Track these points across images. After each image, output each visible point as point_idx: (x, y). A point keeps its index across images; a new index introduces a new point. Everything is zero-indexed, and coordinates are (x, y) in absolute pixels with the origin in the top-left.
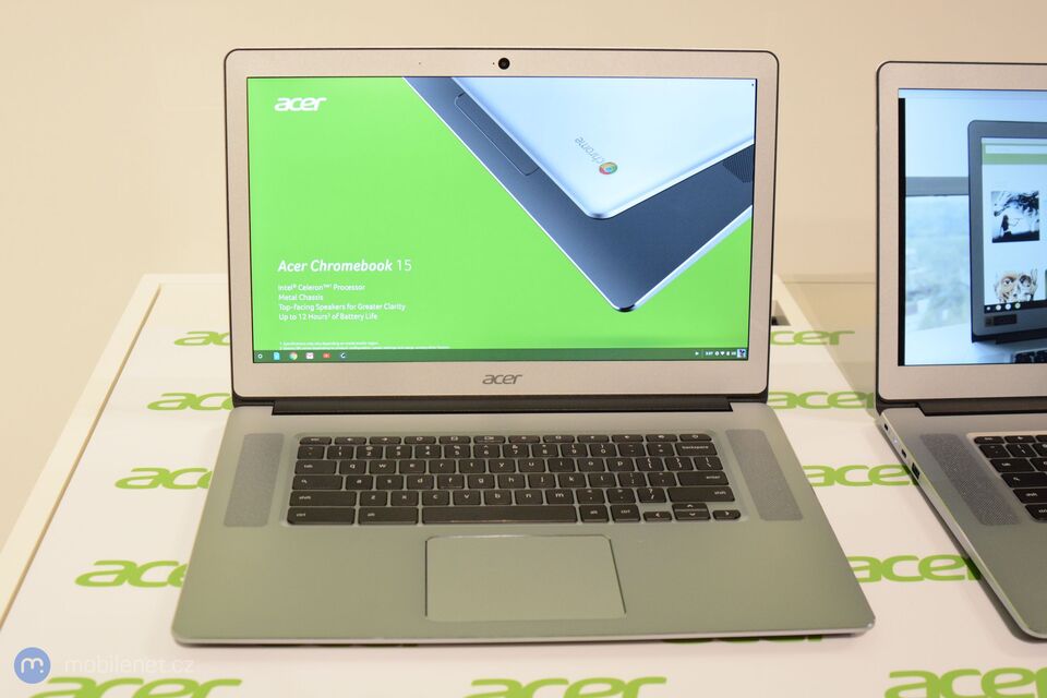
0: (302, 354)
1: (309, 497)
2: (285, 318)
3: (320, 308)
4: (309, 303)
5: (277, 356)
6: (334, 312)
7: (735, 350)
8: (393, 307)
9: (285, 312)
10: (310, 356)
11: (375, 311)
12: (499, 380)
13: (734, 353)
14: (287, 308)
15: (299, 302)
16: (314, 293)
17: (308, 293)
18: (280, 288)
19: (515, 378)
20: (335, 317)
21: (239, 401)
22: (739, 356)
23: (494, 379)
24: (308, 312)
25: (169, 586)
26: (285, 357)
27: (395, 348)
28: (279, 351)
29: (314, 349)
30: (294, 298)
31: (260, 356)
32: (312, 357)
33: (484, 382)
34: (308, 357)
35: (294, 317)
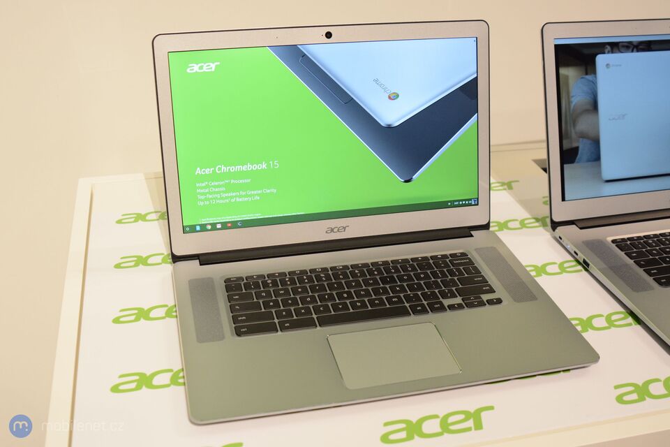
0: (214, 226)
1: (244, 318)
2: (202, 204)
3: (224, 195)
4: (217, 193)
5: (198, 228)
6: (232, 197)
7: (471, 200)
8: (268, 191)
9: (202, 200)
10: (219, 226)
11: (258, 195)
12: (336, 230)
13: (470, 202)
14: (203, 197)
15: (209, 193)
16: (219, 186)
17: (215, 187)
18: (197, 185)
19: (344, 228)
20: (233, 200)
21: (176, 259)
22: (473, 203)
23: (332, 230)
24: (216, 198)
25: (172, 386)
26: (203, 228)
27: (271, 216)
28: (199, 225)
29: (221, 221)
30: (207, 191)
31: (188, 229)
32: (220, 227)
33: (326, 232)
34: (218, 227)
35: (208, 203)
